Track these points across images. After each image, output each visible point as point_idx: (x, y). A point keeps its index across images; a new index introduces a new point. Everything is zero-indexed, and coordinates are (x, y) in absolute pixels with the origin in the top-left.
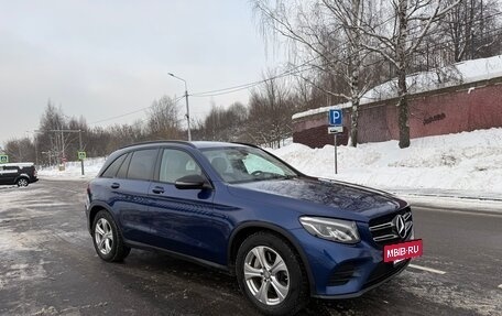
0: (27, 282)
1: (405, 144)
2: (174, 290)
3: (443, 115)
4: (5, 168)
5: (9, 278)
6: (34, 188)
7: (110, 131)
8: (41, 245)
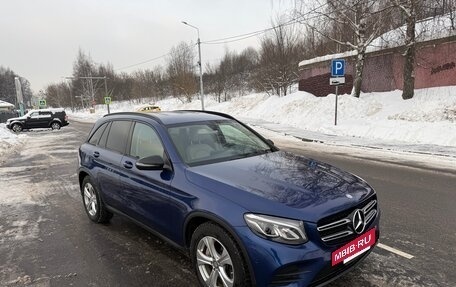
0: (19, 242)
1: (408, 95)
2: (140, 262)
3: (453, 65)
4: (40, 113)
5: (7, 237)
6: (64, 132)
7: (134, 77)
8: (47, 199)
